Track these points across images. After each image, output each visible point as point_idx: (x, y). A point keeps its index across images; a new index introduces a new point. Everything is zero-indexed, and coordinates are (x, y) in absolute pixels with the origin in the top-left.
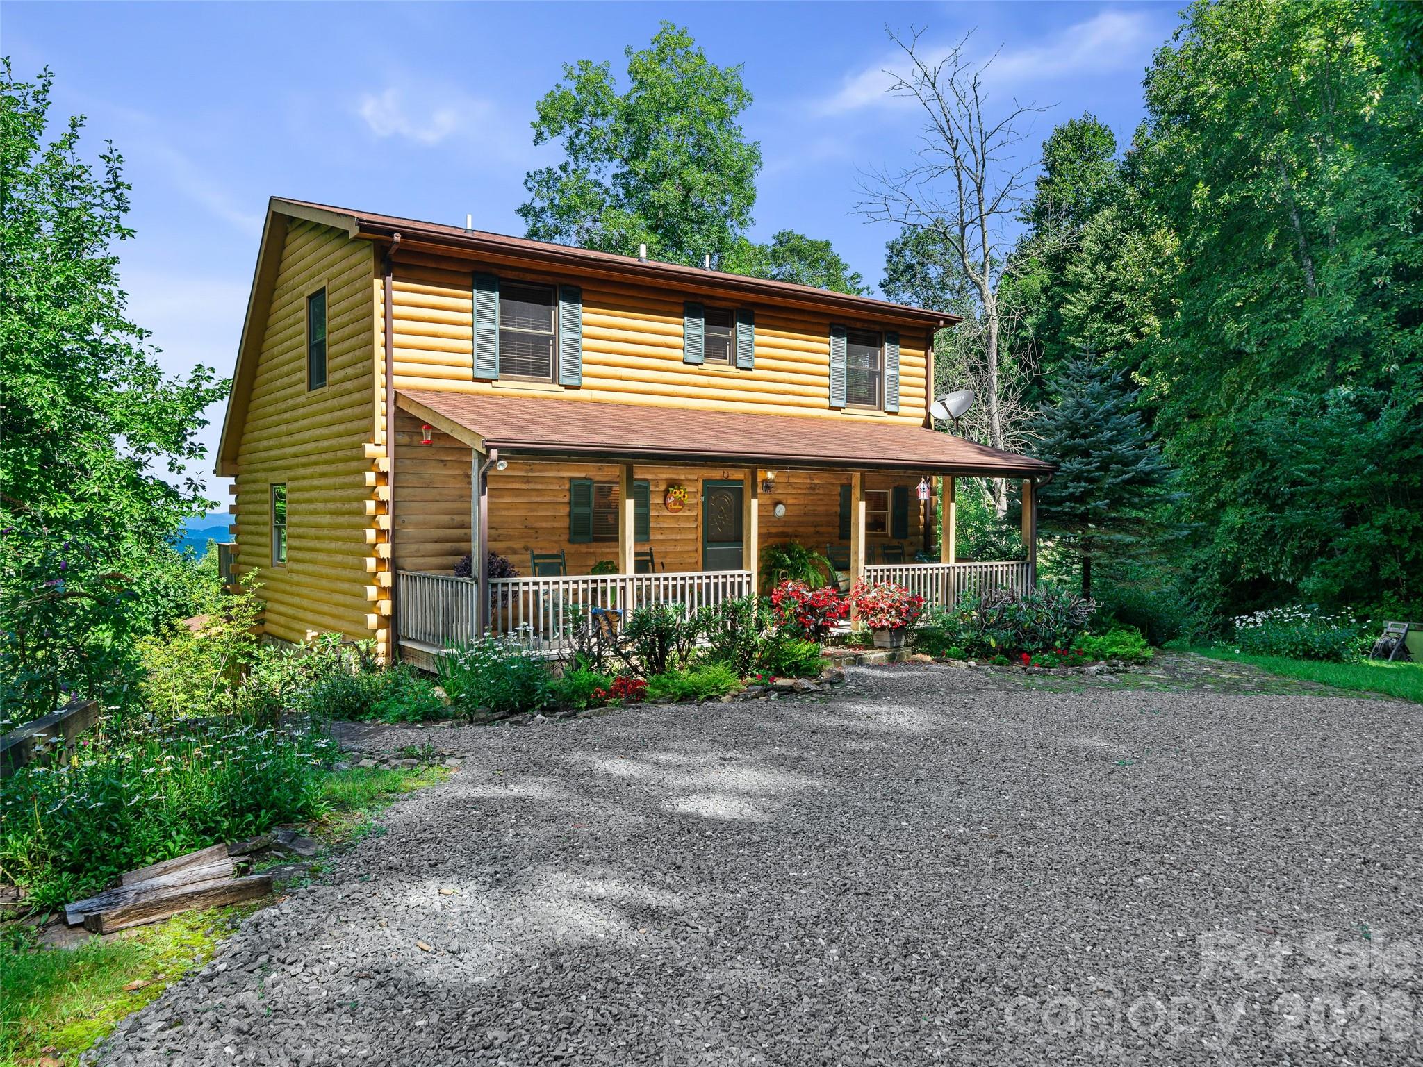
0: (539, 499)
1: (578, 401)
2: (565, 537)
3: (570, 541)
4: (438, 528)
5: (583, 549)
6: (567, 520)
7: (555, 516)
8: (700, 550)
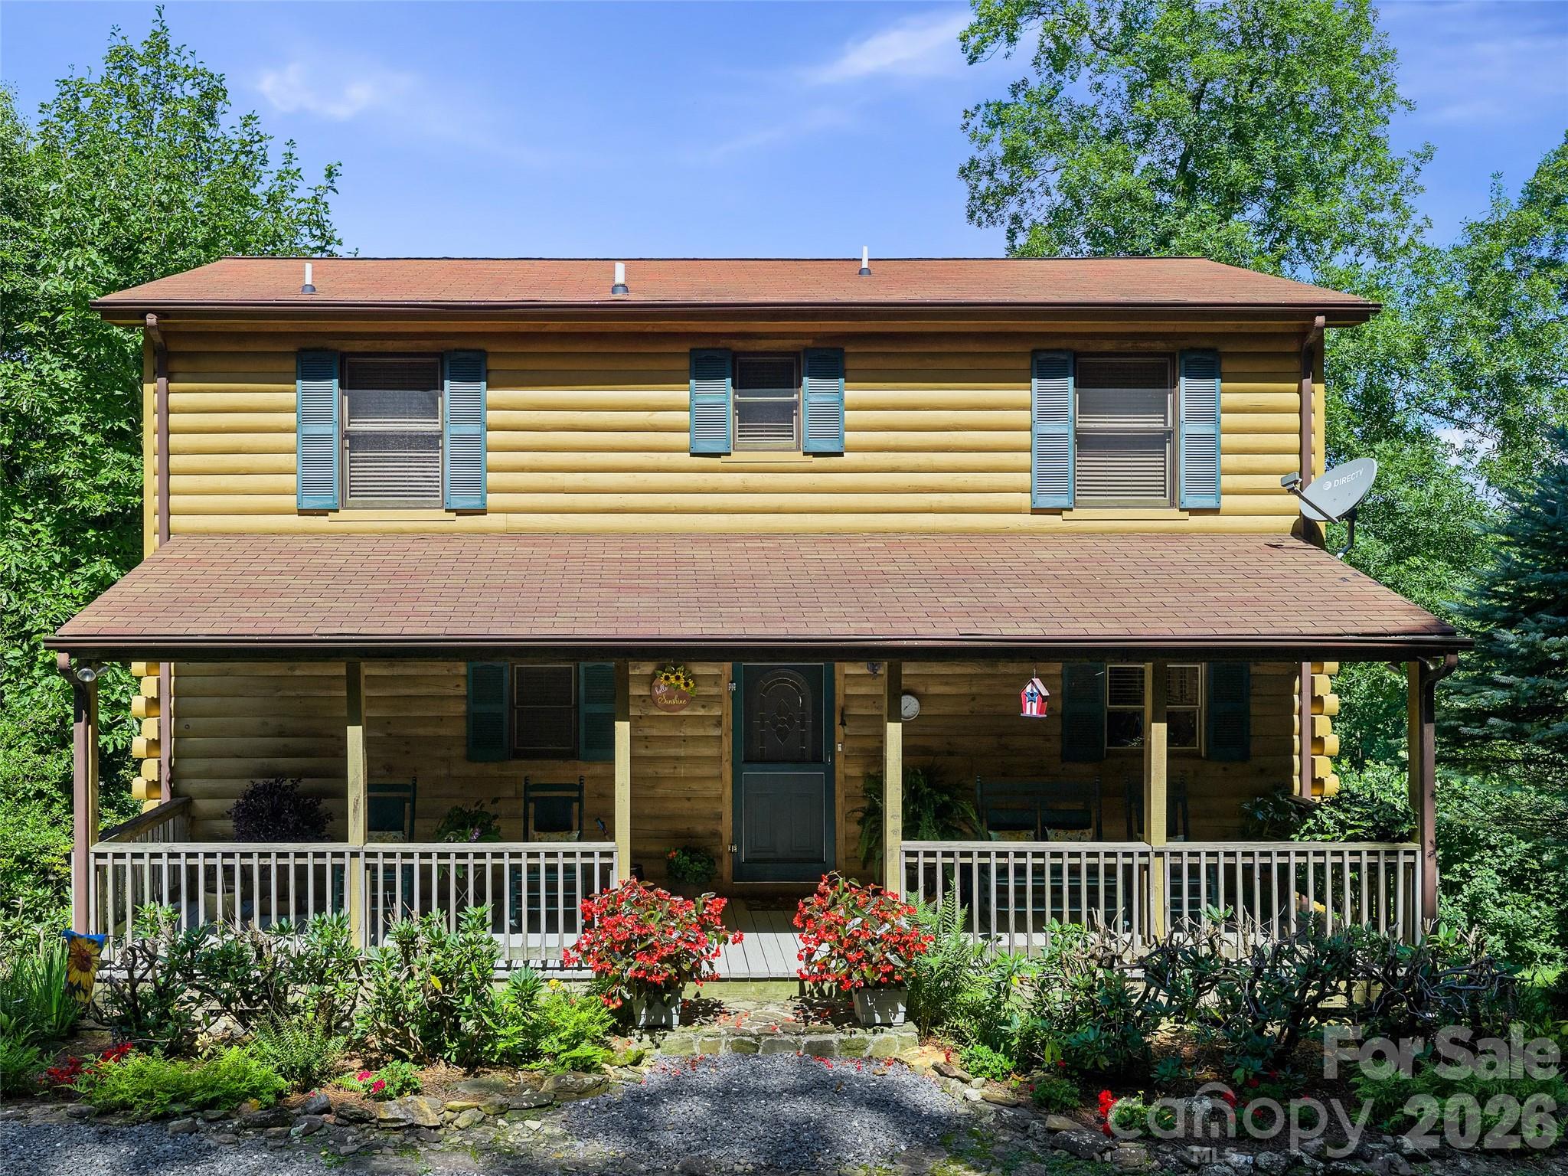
0: (412, 692)
1: (484, 533)
2: (459, 751)
3: (470, 758)
4: (243, 736)
5: (492, 769)
6: (463, 724)
7: (441, 718)
8: (728, 777)
